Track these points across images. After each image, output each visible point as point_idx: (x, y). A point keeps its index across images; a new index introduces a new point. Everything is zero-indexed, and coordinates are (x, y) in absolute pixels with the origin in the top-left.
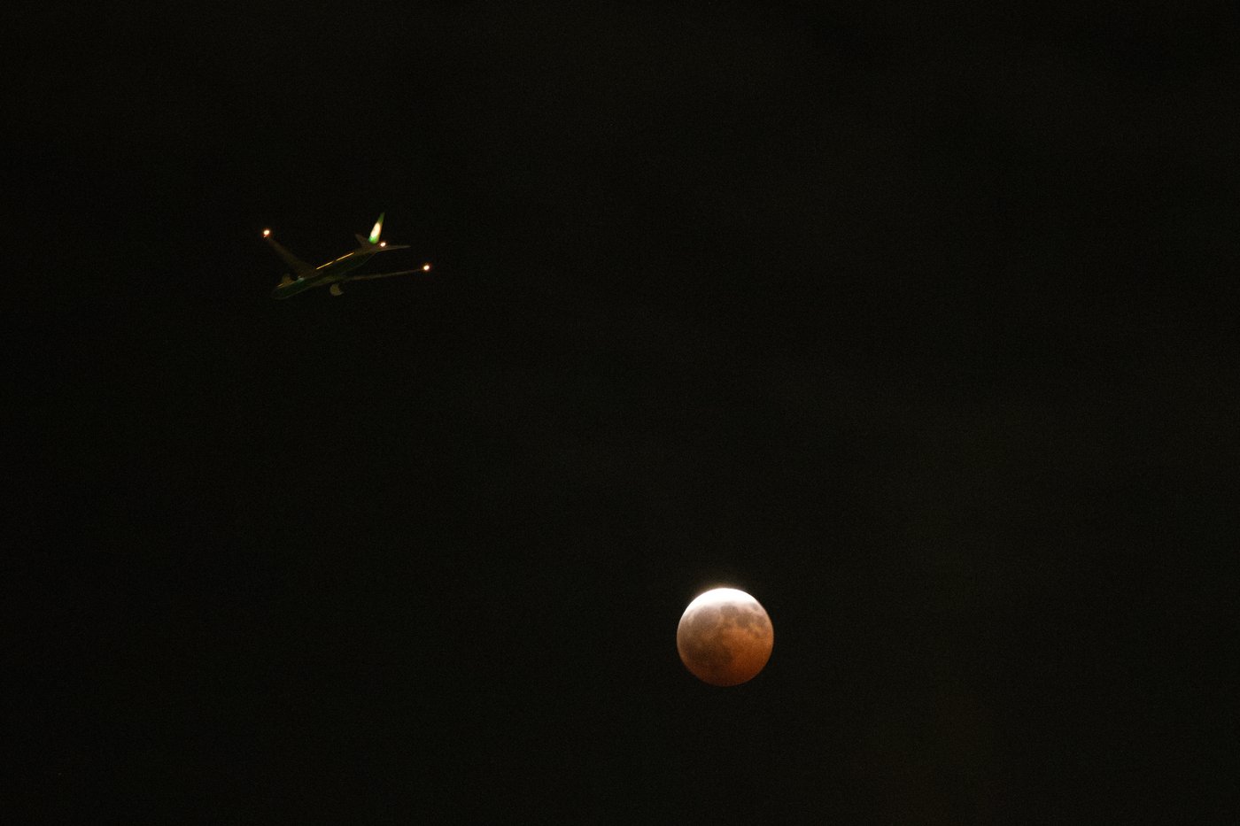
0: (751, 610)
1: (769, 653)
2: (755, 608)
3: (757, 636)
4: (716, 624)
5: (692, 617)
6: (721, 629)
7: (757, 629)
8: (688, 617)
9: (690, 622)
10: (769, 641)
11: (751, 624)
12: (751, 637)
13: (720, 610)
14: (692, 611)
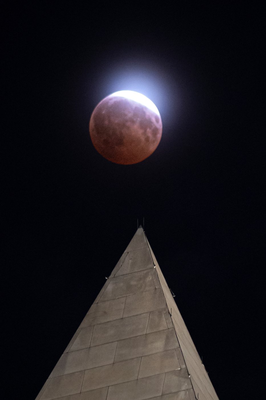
0: (153, 120)
1: (149, 155)
2: (157, 120)
3: (147, 139)
4: (126, 115)
5: (112, 102)
6: (127, 121)
7: (150, 135)
8: (111, 99)
9: (110, 104)
10: (153, 148)
11: (148, 130)
12: (143, 139)
13: (134, 108)
14: (115, 98)
